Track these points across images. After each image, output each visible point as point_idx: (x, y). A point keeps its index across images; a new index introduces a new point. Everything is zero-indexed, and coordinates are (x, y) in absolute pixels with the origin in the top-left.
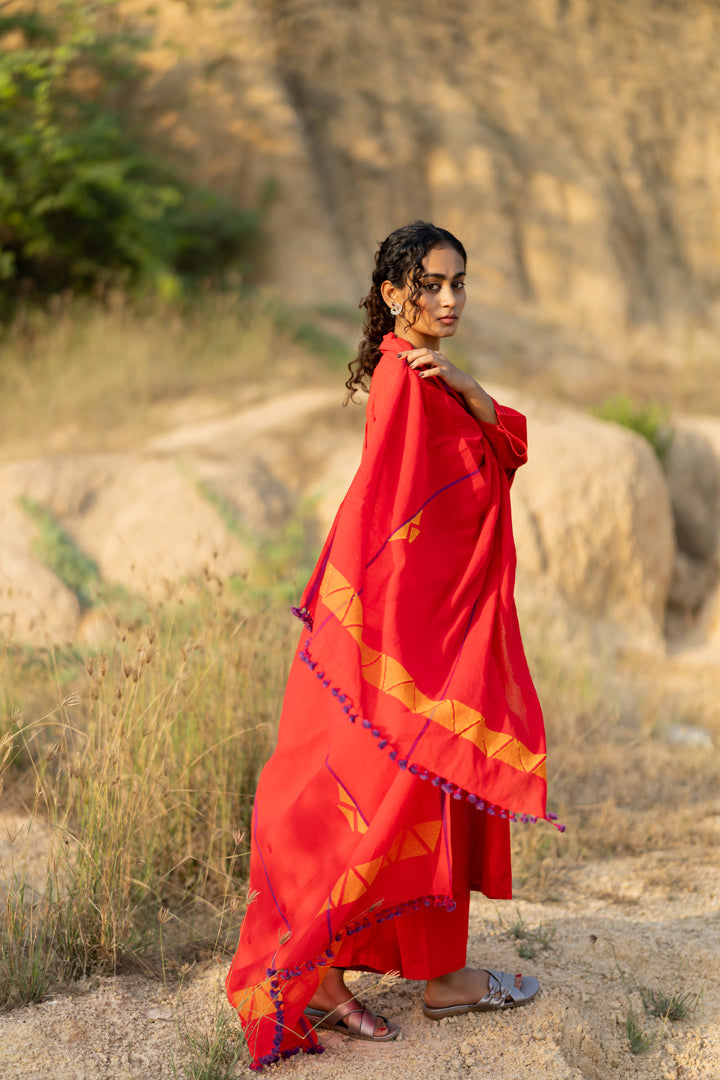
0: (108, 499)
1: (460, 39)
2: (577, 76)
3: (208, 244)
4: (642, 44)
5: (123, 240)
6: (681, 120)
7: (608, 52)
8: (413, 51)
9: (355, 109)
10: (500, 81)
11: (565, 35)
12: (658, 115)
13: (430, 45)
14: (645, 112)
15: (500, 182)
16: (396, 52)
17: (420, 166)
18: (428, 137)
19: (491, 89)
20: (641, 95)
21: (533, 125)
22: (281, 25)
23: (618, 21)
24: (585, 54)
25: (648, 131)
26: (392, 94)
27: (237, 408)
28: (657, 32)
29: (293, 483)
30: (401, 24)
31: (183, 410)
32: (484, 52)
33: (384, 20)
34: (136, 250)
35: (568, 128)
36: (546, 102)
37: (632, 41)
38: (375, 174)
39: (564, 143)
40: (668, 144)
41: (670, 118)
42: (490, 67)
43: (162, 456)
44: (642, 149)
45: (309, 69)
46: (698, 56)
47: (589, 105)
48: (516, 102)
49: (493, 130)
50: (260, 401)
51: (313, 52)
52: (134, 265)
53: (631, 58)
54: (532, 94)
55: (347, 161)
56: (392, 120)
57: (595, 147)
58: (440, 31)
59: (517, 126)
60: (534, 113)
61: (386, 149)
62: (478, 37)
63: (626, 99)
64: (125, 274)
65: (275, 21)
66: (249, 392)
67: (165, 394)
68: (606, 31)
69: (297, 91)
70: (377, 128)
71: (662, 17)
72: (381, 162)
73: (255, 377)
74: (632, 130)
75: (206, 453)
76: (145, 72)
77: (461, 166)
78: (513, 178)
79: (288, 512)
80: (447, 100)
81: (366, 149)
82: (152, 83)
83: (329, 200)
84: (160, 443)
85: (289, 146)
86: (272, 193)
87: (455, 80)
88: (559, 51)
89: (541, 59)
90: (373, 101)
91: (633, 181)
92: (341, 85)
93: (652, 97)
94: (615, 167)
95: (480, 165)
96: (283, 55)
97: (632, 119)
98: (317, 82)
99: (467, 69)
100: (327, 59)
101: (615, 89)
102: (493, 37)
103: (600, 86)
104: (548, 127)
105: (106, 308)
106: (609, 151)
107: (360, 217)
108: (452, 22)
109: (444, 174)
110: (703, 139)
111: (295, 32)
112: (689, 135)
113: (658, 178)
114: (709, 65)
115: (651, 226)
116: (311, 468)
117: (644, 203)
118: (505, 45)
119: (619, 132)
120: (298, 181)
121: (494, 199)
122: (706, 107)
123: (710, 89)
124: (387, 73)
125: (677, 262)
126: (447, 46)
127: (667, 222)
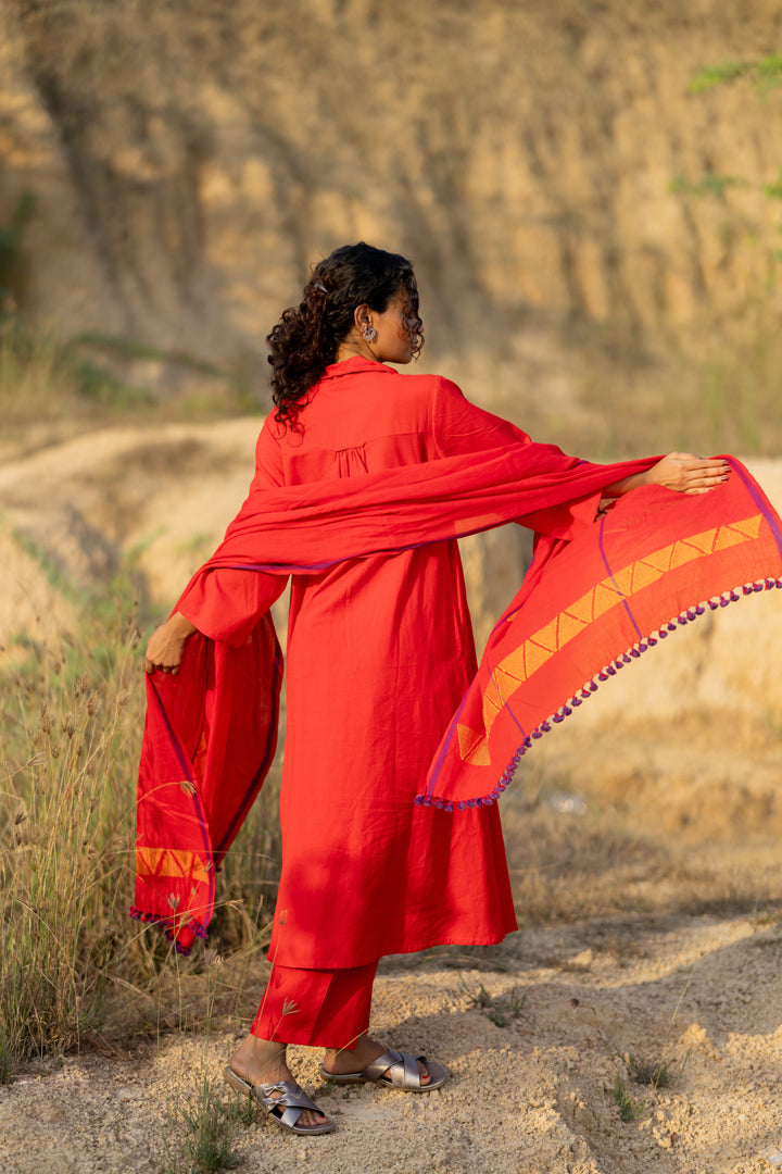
1: (229, 36)
2: (360, 81)
4: (428, 43)
6: (475, 129)
7: (392, 52)
8: (177, 49)
9: (117, 116)
10: (276, 84)
11: (343, 32)
12: (449, 123)
13: (197, 43)
14: (435, 119)
15: (280, 198)
16: (160, 50)
17: (191, 180)
18: (199, 147)
19: (269, 95)
20: (430, 101)
21: (313, 133)
22: (30, 20)
23: (401, 18)
24: (366, 54)
25: (438, 141)
26: (158, 99)
27: (28, 453)
28: (446, 32)
29: (110, 534)
30: (165, 20)
32: (256, 52)
33: (145, 14)
35: (353, 137)
36: (326, 106)
37: (417, 41)
38: (141, 188)
39: (347, 154)
40: (462, 156)
41: (462, 127)
42: (264, 68)
44: (433, 160)
45: (64, 69)
46: (489, 58)
47: (374, 111)
48: (294, 106)
49: (270, 140)
50: (53, 443)
51: (70, 51)
53: (418, 59)
54: (311, 98)
55: (110, 174)
56: (157, 126)
57: (382, 159)
58: (206, 27)
59: (296, 135)
60: (313, 119)
61: (153, 159)
62: (250, 34)
63: (413, 104)
65: (23, 17)
66: (38, 434)
68: (389, 30)
69: (52, 95)
70: (142, 136)
71: (448, 14)
72: (147, 174)
73: (42, 416)
74: (422, 141)
77: (237, 180)
78: (295, 192)
79: (112, 565)
80: (218, 106)
81: (130, 161)
83: (92, 218)
85: (47, 158)
86: (27, 208)
87: (225, 83)
88: (338, 50)
89: (318, 60)
90: (139, 110)
91: (425, 197)
92: (98, 86)
93: (441, 102)
94: (404, 181)
95: (257, 178)
96: (32, 50)
97: (421, 126)
98: (74, 84)
99: (237, 70)
100: (84, 58)
101: (401, 94)
102: (266, 35)
103: (385, 90)
104: (330, 136)
106: (398, 165)
107: (125, 235)
108: (221, 17)
109: (216, 188)
110: (498, 148)
111: (47, 25)
112: (482, 146)
113: (450, 193)
114: (503, 67)
115: (447, 247)
116: (127, 516)
117: (438, 221)
118: (278, 43)
119: (406, 141)
120: (55, 194)
121: (273, 216)
122: (502, 114)
123: (504, 94)
124: (150, 73)
125: (476, 286)
126: (215, 44)
127: (462, 242)
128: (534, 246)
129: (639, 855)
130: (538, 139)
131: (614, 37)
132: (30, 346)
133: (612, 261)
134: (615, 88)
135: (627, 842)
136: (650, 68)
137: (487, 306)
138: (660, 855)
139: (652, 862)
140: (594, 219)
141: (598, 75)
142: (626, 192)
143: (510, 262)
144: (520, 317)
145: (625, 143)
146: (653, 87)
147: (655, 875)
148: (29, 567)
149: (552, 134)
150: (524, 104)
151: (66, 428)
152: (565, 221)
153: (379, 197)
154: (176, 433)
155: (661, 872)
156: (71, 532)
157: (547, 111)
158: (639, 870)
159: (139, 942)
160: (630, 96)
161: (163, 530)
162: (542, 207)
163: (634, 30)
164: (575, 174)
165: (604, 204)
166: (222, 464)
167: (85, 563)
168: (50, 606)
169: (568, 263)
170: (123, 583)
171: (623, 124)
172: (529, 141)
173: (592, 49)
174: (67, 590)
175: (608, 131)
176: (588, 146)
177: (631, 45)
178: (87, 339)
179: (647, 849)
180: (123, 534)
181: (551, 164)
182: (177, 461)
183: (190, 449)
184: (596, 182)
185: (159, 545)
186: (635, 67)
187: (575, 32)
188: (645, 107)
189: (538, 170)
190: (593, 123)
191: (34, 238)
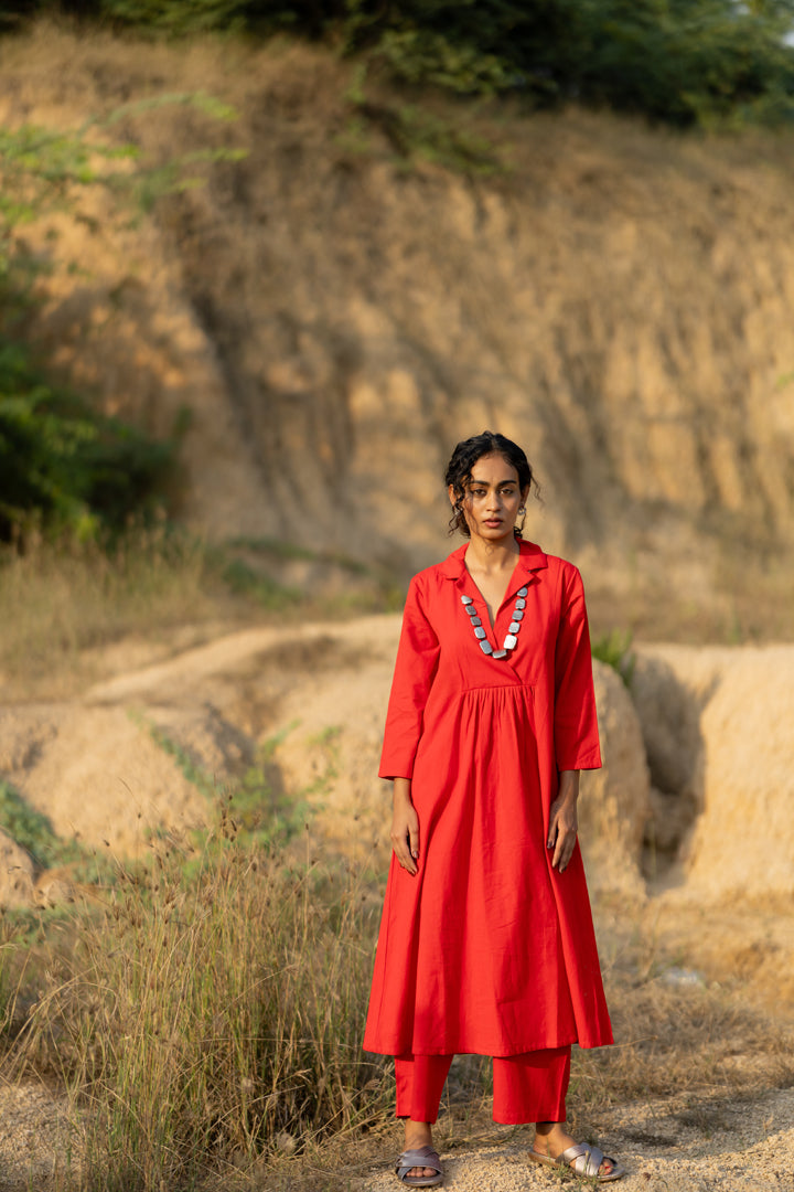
0: (53, 751)
1: (375, 254)
2: (501, 292)
3: (122, 478)
4: (565, 254)
5: (34, 477)
6: (610, 332)
7: (531, 262)
8: (326, 267)
9: (269, 333)
10: (420, 297)
11: (484, 246)
12: (586, 328)
13: (345, 261)
14: (573, 326)
15: (426, 404)
16: (310, 270)
17: (342, 389)
18: (347, 359)
19: (412, 307)
20: (566, 308)
21: (457, 343)
22: (186, 245)
23: (539, 231)
24: (506, 266)
25: (575, 345)
26: (309, 314)
27: (176, 653)
28: (580, 243)
29: (247, 729)
30: (314, 240)
31: (116, 656)
32: (401, 267)
33: (296, 236)
34: (49, 487)
35: (494, 344)
36: (468, 316)
37: (555, 252)
38: (293, 399)
39: (489, 362)
40: (599, 359)
41: (599, 331)
42: (408, 282)
43: (106, 704)
44: (570, 364)
45: (219, 291)
46: (623, 266)
47: (513, 319)
48: (437, 316)
49: (414, 349)
50: (199, 643)
51: (224, 272)
52: (46, 504)
53: (554, 269)
54: (454, 309)
55: (263, 386)
56: (306, 341)
57: (522, 364)
58: (353, 246)
59: (441, 345)
60: (456, 328)
61: (305, 371)
62: (395, 252)
63: (552, 312)
64: (37, 514)
65: (179, 242)
66: (186, 634)
67: (94, 639)
68: (527, 242)
69: (208, 315)
70: (294, 349)
71: (582, 226)
72: (298, 385)
73: (191, 618)
74: (560, 345)
75: (153, 700)
76: (44, 297)
77: (383, 389)
78: (439, 398)
79: (247, 758)
80: (367, 322)
81: (284, 376)
82: (49, 309)
83: (247, 430)
84: (100, 691)
85: (203, 375)
86: (185, 421)
87: (371, 297)
88: (480, 262)
89: (461, 272)
90: (290, 325)
91: (564, 399)
92: (253, 304)
93: (579, 309)
94: (544, 385)
95: (403, 387)
96: (190, 276)
97: (560, 334)
98: (228, 305)
99: (386, 283)
100: (238, 279)
101: (540, 302)
102: (410, 251)
103: (525, 299)
104: (472, 343)
105: (22, 550)
106: (537, 367)
107: (278, 444)
108: (367, 236)
109: (364, 399)
110: (633, 350)
111: (202, 250)
112: (618, 348)
113: (588, 393)
114: (637, 273)
115: (586, 444)
116: (263, 712)
117: (576, 420)
118: (422, 258)
119: (545, 347)
120: (211, 407)
121: (418, 423)
122: (636, 318)
123: (638, 299)
124: (300, 291)
125: (614, 481)
126: (362, 262)
127: (601, 439)
128: (669, 443)
129: (739, 1028)
130: (671, 341)
131: (741, 243)
132: (179, 550)
133: (745, 452)
134: (744, 290)
135: (727, 1016)
136: (778, 270)
137: (626, 500)
138: (759, 1027)
139: (751, 1036)
140: (726, 413)
141: (728, 278)
142: (757, 386)
143: (646, 458)
144: (658, 510)
145: (755, 341)
146: (780, 287)
147: (752, 1047)
148: (166, 762)
149: (684, 335)
150: (657, 307)
151: (212, 628)
152: (699, 417)
153: (517, 400)
154: (312, 631)
155: (758, 1045)
156: (208, 728)
157: (679, 313)
158: (737, 1043)
159: (240, 1123)
160: (758, 298)
161: (297, 724)
162: (674, 406)
163: (760, 235)
164: (707, 372)
165: (737, 399)
166: (356, 659)
167: (220, 757)
168: (187, 798)
169: (703, 456)
170: (257, 777)
171: (752, 324)
172: (663, 344)
173: (721, 255)
174: (202, 784)
175: (738, 329)
176: (719, 344)
177: (758, 249)
178: (237, 544)
179: (747, 1021)
180: (259, 729)
181: (684, 363)
182: (311, 658)
183: (325, 645)
184: (728, 379)
185: (292, 738)
186: (763, 270)
187: (706, 241)
188: (774, 306)
189: (671, 369)
190: (724, 323)
191: (192, 449)
